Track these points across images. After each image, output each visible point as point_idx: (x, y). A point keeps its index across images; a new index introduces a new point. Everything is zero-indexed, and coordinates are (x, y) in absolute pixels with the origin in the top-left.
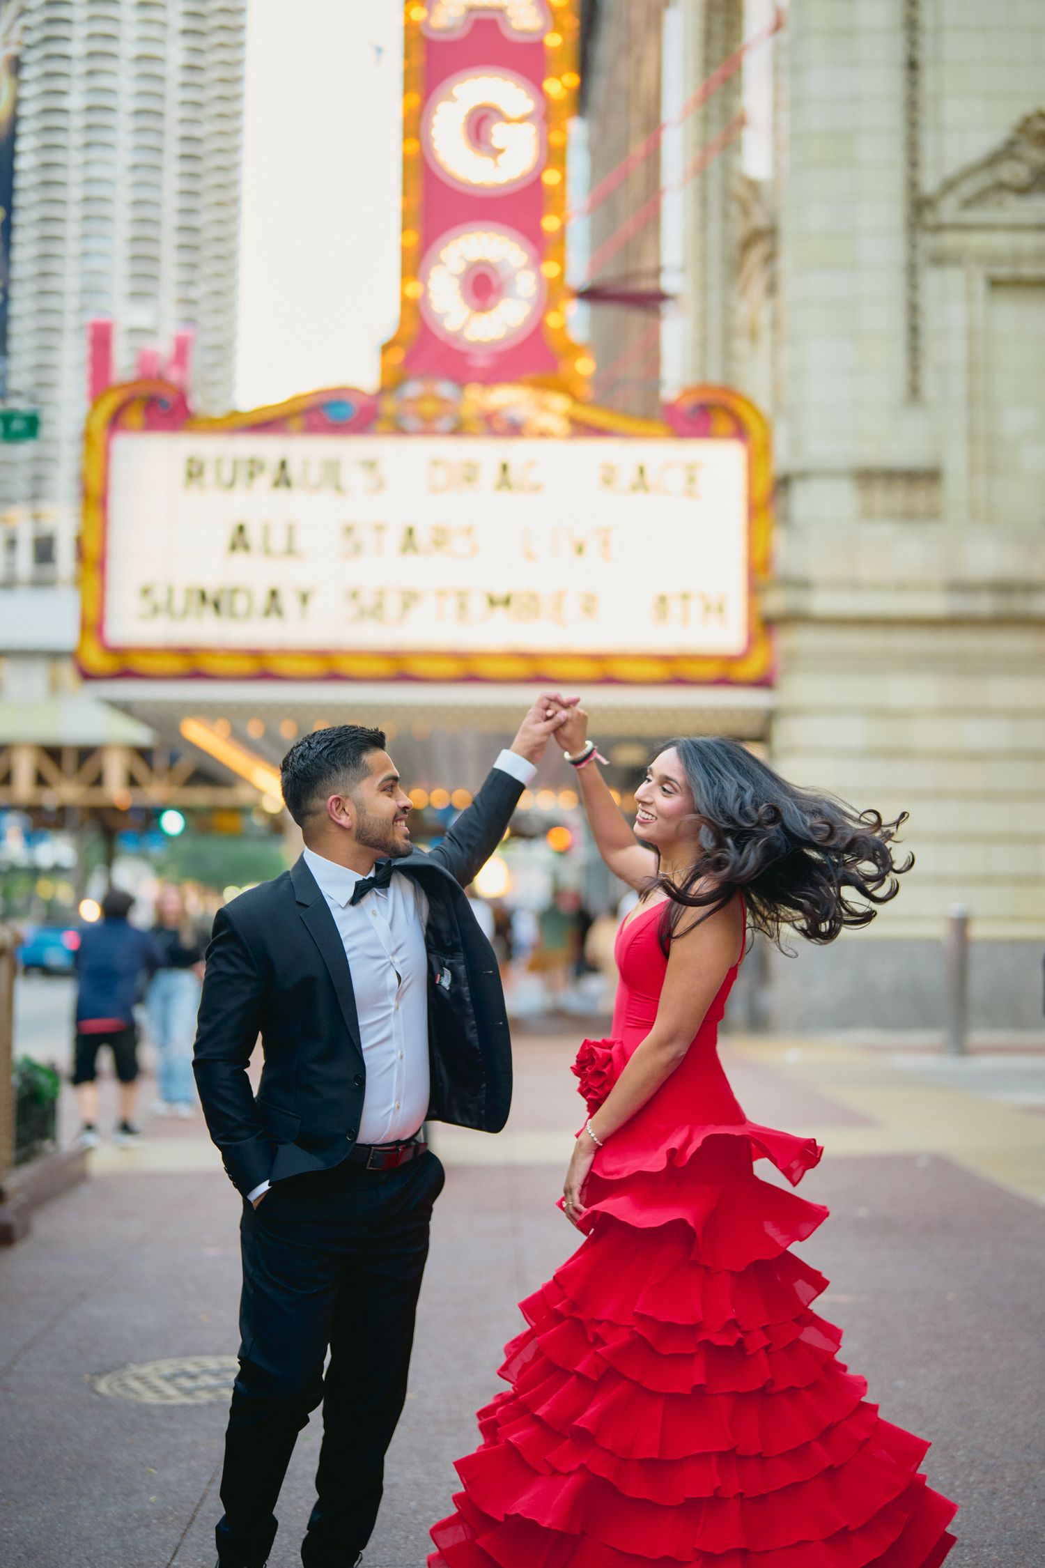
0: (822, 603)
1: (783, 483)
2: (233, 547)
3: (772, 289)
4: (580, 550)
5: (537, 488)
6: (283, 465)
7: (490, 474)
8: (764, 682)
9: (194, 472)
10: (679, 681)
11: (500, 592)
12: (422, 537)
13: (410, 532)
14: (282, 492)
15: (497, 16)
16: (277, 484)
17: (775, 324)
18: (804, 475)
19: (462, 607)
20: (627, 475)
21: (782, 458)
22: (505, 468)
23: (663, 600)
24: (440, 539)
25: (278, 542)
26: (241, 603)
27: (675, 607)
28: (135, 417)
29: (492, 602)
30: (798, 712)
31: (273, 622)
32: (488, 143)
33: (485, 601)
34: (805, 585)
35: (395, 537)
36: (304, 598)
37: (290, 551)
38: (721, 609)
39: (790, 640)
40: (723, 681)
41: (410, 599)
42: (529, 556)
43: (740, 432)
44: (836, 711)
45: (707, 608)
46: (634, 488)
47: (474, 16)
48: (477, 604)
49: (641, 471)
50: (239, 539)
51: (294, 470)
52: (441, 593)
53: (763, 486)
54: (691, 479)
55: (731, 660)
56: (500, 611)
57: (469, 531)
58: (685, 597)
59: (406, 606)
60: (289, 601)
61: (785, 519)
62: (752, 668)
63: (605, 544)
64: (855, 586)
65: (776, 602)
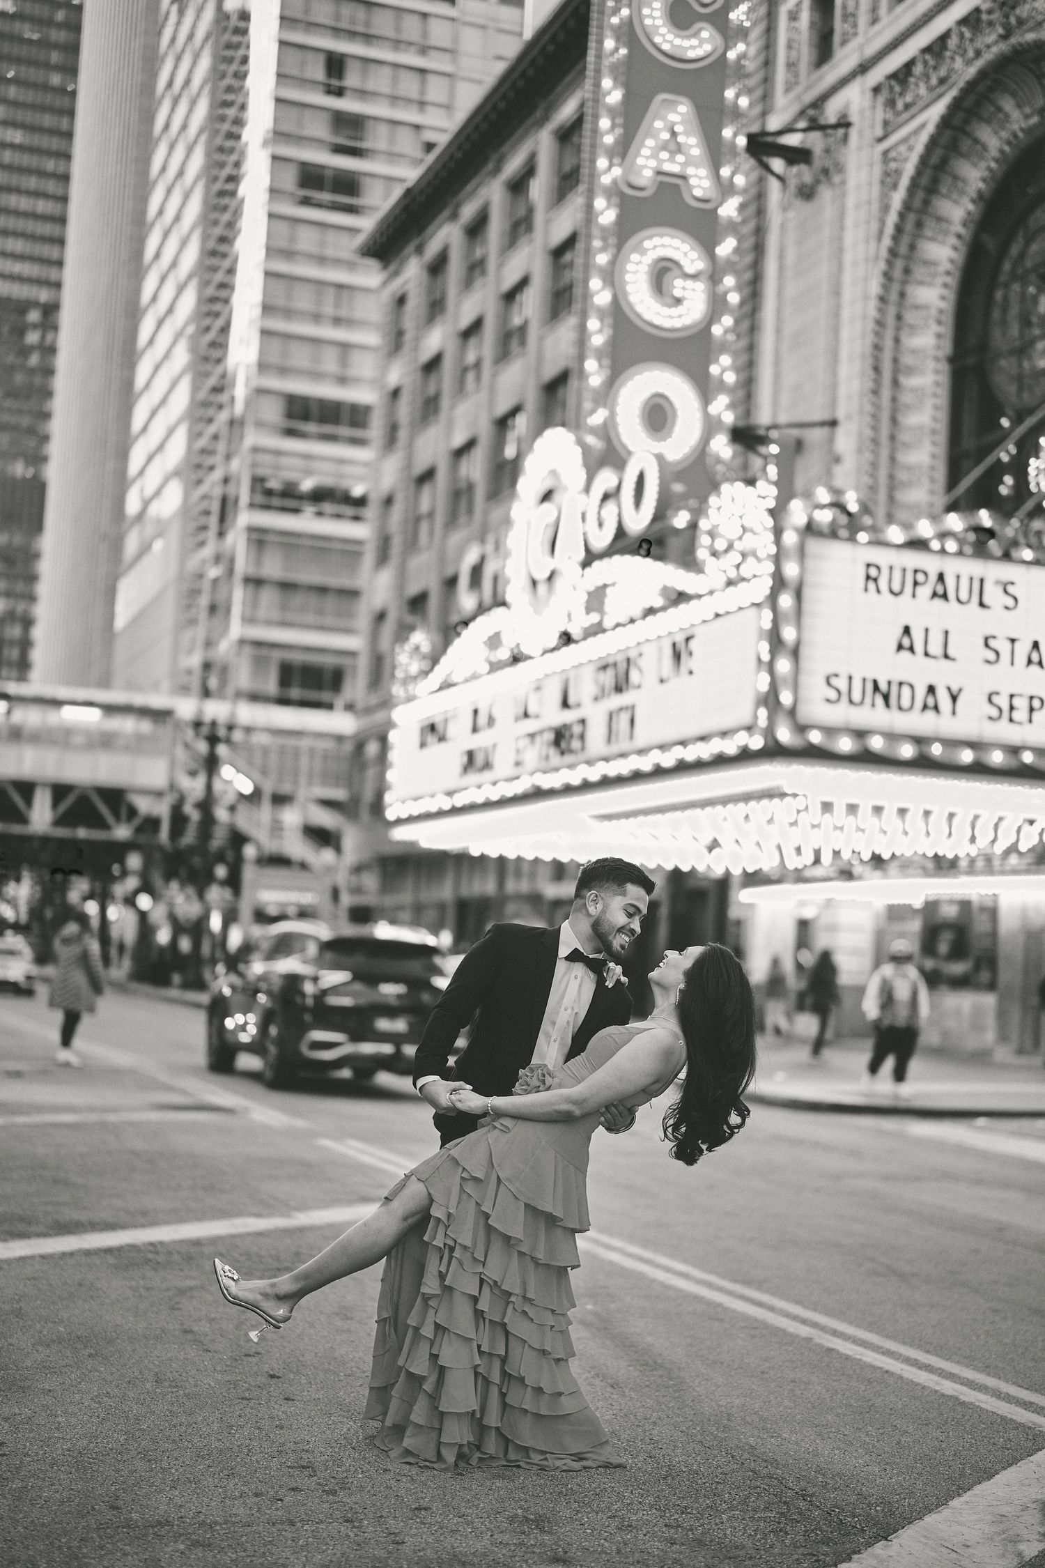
2: (900, 647)
6: (942, 577)
13: (1037, 644)
14: (940, 603)
15: (680, 183)
16: (935, 595)
25: (935, 648)
26: (905, 696)
31: (930, 714)
32: (670, 294)
35: (1023, 649)
36: (954, 698)
37: (945, 655)
41: (1036, 704)
47: (662, 179)
50: (905, 642)
51: (950, 584)
59: (1032, 710)
60: (943, 698)
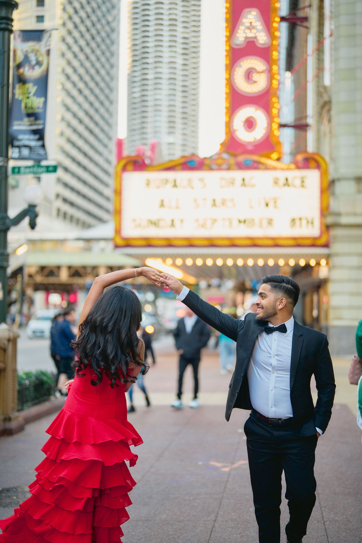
0: (344, 220)
1: (332, 182)
2: (160, 207)
3: (330, 121)
4: (267, 205)
5: (253, 186)
6: (175, 181)
7: (239, 182)
8: (326, 245)
9: (148, 183)
10: (299, 246)
11: (242, 219)
12: (218, 202)
13: (214, 201)
14: (175, 189)
15: (254, 40)
16: (173, 187)
17: (330, 132)
18: (339, 180)
19: (231, 223)
20: (282, 181)
21: (332, 174)
22: (244, 180)
23: (293, 220)
24: (224, 202)
25: (174, 205)
26: (162, 224)
27: (298, 222)
28: (130, 167)
29: (240, 222)
30: (337, 255)
31: (172, 229)
32: (252, 80)
33: (237, 222)
34: (339, 214)
35: (210, 202)
37: (177, 207)
38: (312, 223)
39: (334, 232)
40: (313, 245)
41: (214, 221)
42: (251, 207)
43: (318, 166)
44: (349, 254)
45: (308, 222)
46: (285, 185)
47: (247, 40)
48: (235, 223)
49: (287, 179)
50: (162, 204)
51: (178, 183)
52: (224, 219)
53: (325, 184)
54: (303, 182)
55: (315, 239)
56: (242, 224)
57: (232, 200)
58: (300, 219)
59: (213, 223)
60: (177, 223)
61: (333, 194)
62: (323, 240)
63: (275, 202)
64: (355, 214)
65: (330, 220)
